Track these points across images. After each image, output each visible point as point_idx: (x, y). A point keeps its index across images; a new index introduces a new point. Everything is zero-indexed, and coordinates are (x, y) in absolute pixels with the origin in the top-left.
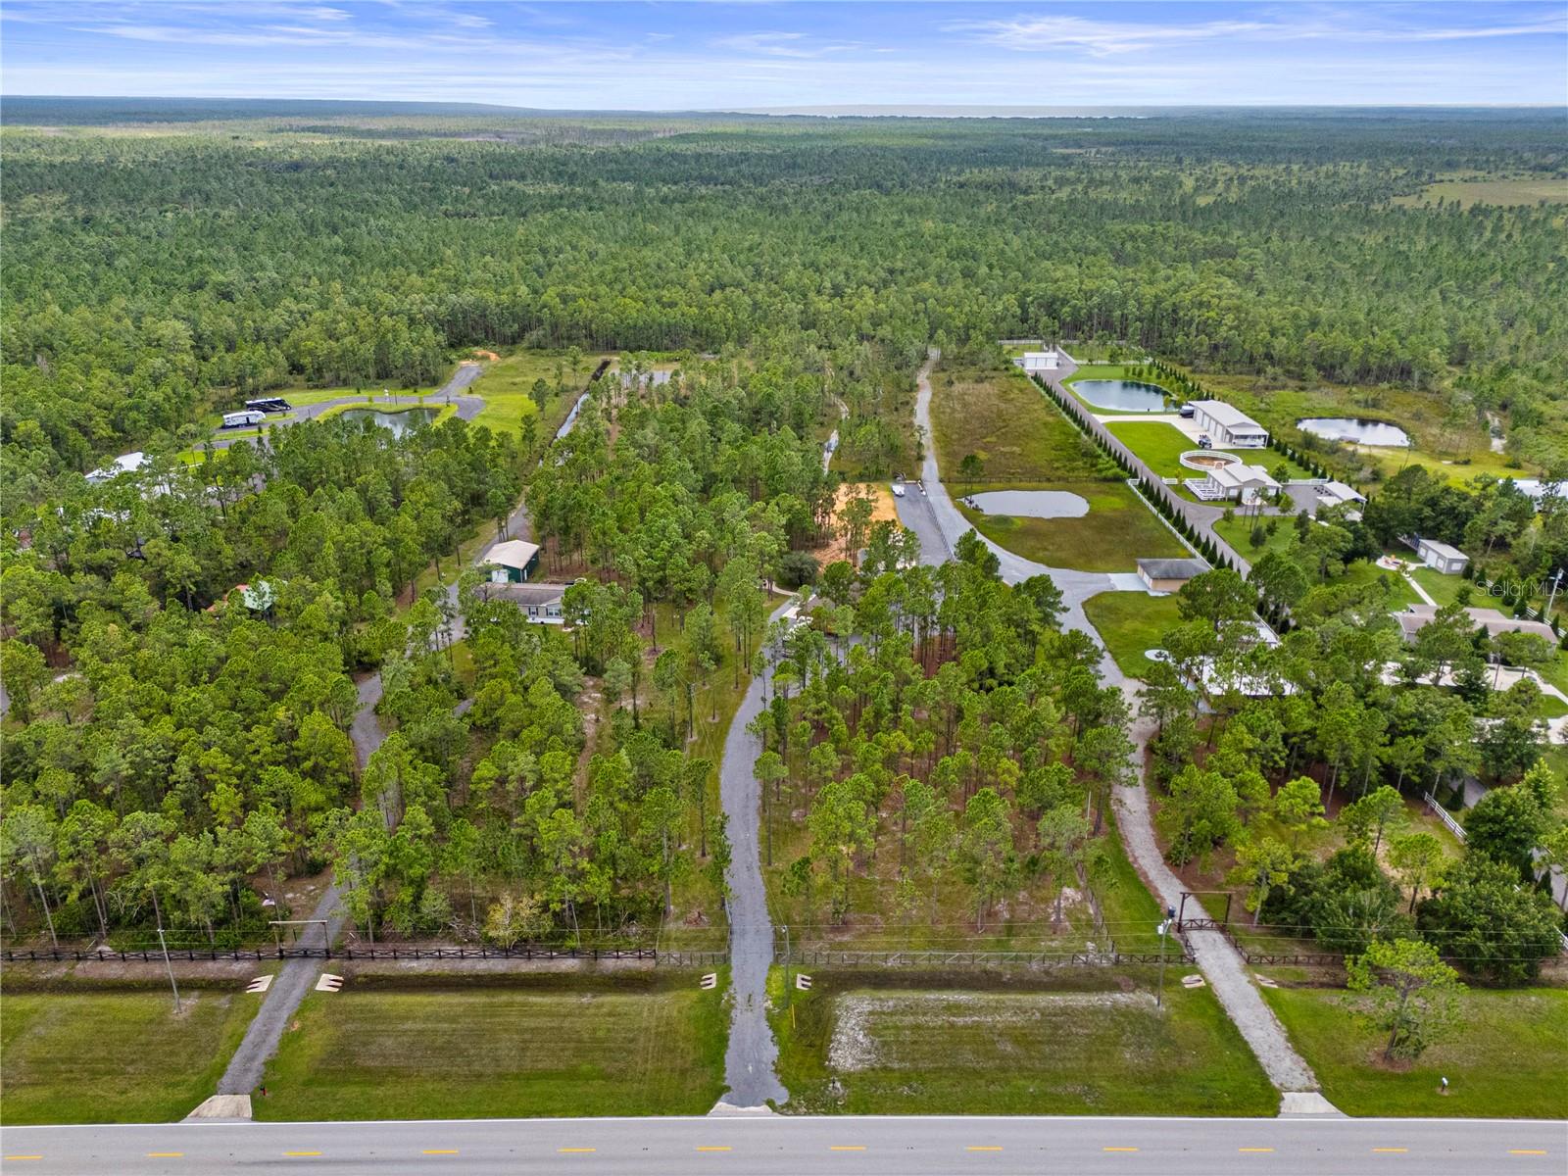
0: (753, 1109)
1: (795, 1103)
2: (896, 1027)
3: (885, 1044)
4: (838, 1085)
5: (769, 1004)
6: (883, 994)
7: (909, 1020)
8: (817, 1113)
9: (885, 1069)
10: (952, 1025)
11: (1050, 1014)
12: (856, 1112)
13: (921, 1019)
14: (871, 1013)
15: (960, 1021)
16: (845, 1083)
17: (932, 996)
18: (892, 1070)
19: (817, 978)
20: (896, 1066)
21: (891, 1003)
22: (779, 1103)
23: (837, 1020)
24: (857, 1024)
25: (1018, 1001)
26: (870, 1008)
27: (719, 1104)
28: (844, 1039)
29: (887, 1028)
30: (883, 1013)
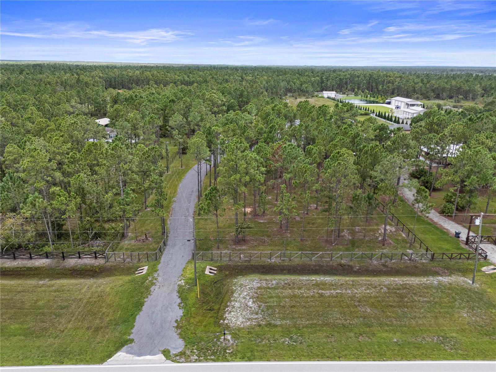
0: (148, 357)
1: (188, 352)
2: (278, 297)
3: (269, 307)
4: (229, 337)
5: (182, 282)
6: (268, 277)
7: (288, 292)
8: (207, 360)
9: (269, 325)
10: (321, 295)
11: (394, 289)
12: (243, 359)
13: (297, 292)
14: (259, 288)
15: (327, 293)
16: (235, 336)
17: (305, 278)
18: (275, 326)
19: (220, 269)
20: (278, 323)
21: (274, 282)
22: (173, 352)
23: (233, 293)
24: (248, 295)
25: (368, 281)
26: (259, 285)
27: (119, 354)
28: (237, 305)
29: (272, 297)
30: (269, 288)
